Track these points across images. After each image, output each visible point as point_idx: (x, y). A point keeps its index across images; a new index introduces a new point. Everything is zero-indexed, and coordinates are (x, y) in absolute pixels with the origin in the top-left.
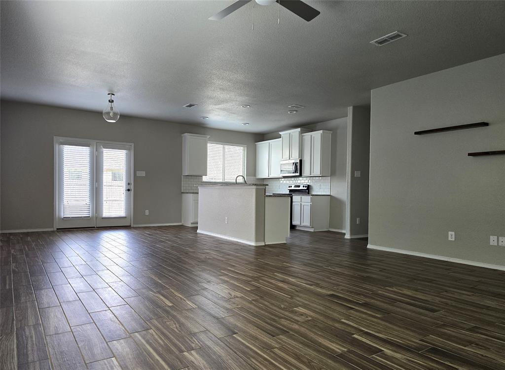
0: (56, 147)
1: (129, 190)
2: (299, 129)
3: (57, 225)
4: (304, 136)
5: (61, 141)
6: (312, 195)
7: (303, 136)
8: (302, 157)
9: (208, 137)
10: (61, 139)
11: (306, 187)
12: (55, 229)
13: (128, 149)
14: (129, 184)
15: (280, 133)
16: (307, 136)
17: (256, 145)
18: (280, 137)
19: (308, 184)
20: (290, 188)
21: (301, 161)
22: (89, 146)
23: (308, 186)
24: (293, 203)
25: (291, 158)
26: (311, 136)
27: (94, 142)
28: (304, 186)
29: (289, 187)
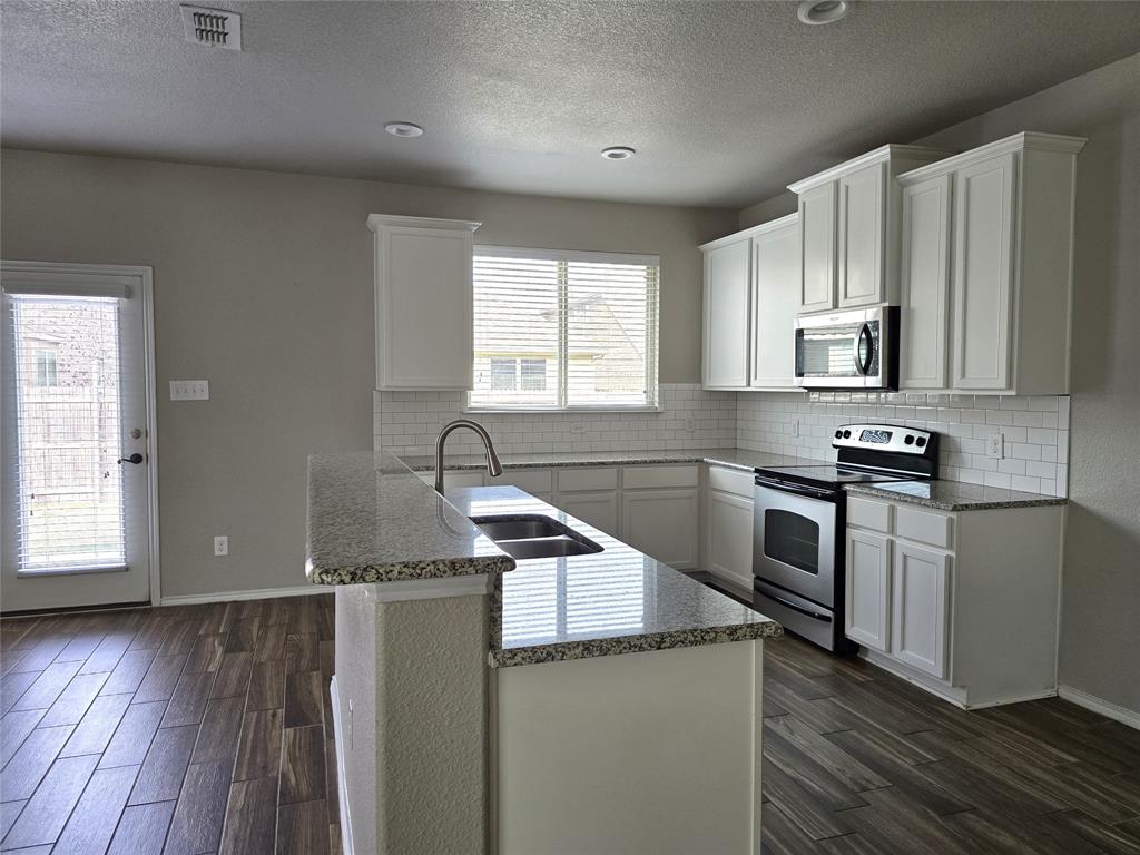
1: (137, 459)
2: (884, 153)
4: (912, 182)
6: (955, 509)
7: (904, 185)
8: (899, 298)
9: (475, 225)
11: (920, 442)
13: (129, 293)
14: (137, 434)
15: (794, 188)
16: (930, 179)
17: (702, 255)
18: (790, 204)
19: (934, 426)
20: (843, 442)
21: (894, 316)
23: (935, 436)
24: (851, 534)
25: (842, 302)
26: (953, 178)
28: (909, 440)
29: (838, 435)
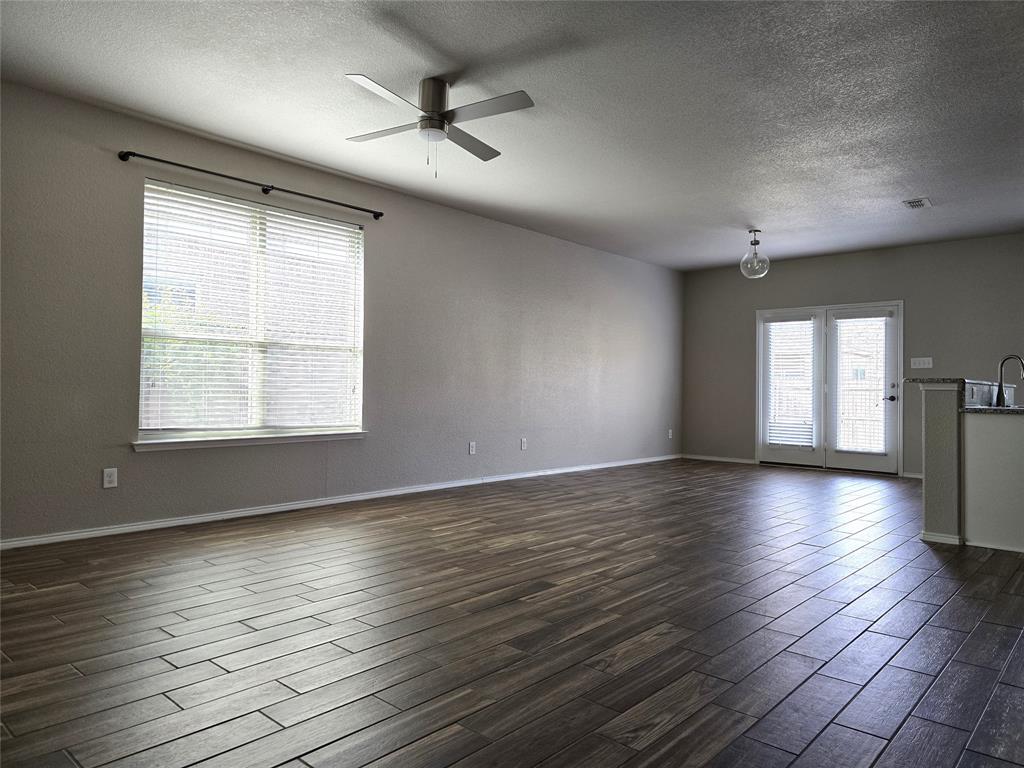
0: (760, 327)
1: (892, 399)
3: (760, 456)
5: (769, 316)
10: (768, 313)
12: (758, 463)
13: (891, 314)
14: (893, 386)
22: (810, 319)
27: (821, 310)
